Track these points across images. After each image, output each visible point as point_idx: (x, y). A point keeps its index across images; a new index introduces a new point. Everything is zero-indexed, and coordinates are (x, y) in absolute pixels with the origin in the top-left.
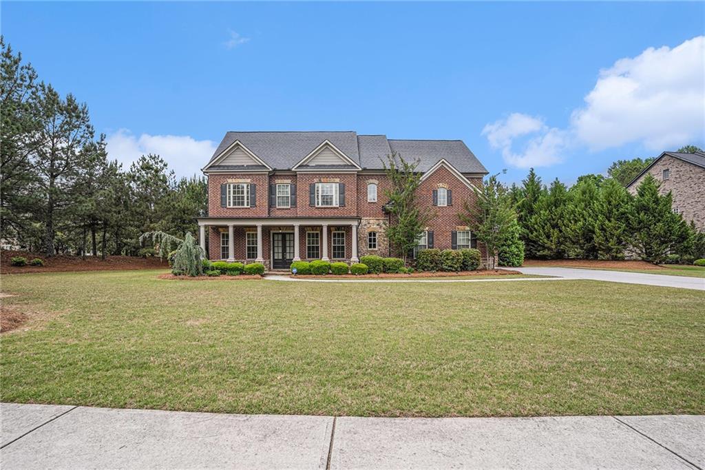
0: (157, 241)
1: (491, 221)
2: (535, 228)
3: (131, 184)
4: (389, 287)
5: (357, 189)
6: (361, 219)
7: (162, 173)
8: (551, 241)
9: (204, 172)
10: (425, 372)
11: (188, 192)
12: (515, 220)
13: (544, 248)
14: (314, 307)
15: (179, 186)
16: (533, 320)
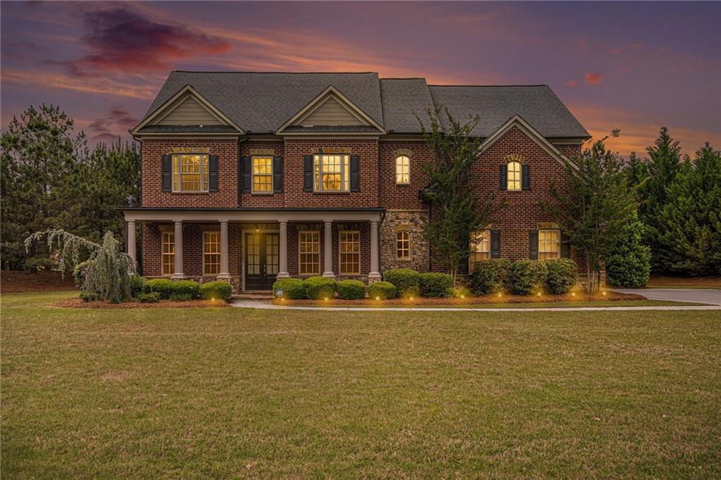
0: (54, 245)
1: (594, 215)
2: (668, 226)
3: (11, 153)
4: (429, 319)
5: (380, 165)
6: (384, 212)
7: (63, 136)
8: (697, 246)
9: (134, 136)
10: (484, 457)
11: (108, 167)
12: (635, 212)
13: (684, 257)
14: (309, 351)
15: (93, 157)
16: (665, 376)
